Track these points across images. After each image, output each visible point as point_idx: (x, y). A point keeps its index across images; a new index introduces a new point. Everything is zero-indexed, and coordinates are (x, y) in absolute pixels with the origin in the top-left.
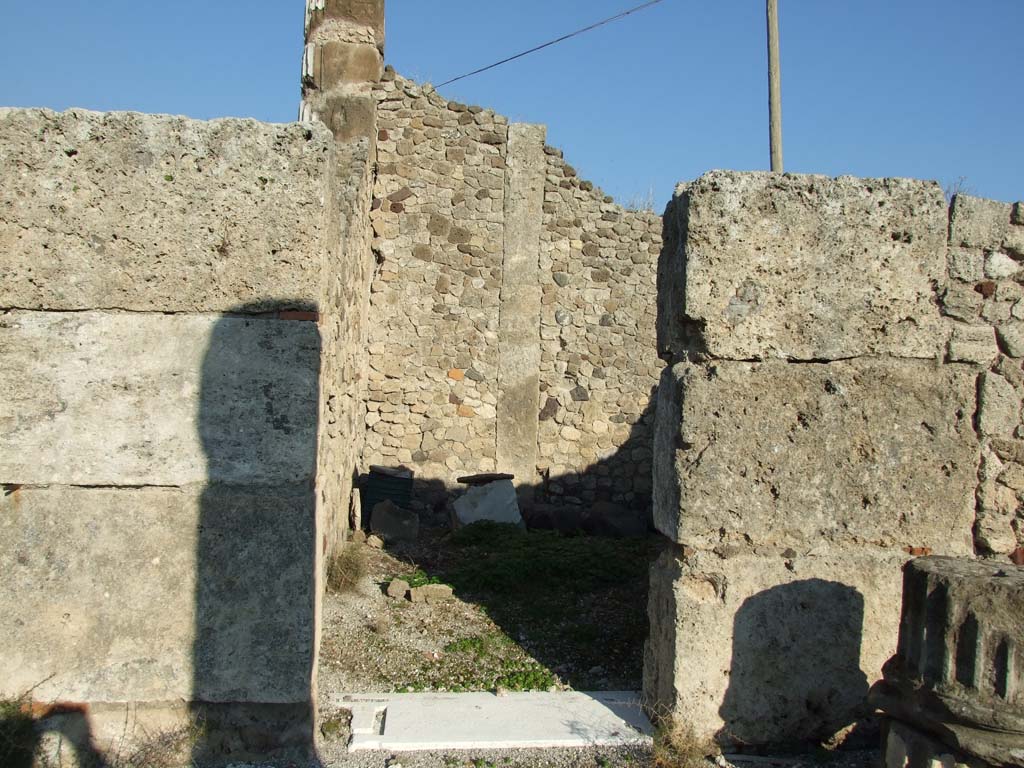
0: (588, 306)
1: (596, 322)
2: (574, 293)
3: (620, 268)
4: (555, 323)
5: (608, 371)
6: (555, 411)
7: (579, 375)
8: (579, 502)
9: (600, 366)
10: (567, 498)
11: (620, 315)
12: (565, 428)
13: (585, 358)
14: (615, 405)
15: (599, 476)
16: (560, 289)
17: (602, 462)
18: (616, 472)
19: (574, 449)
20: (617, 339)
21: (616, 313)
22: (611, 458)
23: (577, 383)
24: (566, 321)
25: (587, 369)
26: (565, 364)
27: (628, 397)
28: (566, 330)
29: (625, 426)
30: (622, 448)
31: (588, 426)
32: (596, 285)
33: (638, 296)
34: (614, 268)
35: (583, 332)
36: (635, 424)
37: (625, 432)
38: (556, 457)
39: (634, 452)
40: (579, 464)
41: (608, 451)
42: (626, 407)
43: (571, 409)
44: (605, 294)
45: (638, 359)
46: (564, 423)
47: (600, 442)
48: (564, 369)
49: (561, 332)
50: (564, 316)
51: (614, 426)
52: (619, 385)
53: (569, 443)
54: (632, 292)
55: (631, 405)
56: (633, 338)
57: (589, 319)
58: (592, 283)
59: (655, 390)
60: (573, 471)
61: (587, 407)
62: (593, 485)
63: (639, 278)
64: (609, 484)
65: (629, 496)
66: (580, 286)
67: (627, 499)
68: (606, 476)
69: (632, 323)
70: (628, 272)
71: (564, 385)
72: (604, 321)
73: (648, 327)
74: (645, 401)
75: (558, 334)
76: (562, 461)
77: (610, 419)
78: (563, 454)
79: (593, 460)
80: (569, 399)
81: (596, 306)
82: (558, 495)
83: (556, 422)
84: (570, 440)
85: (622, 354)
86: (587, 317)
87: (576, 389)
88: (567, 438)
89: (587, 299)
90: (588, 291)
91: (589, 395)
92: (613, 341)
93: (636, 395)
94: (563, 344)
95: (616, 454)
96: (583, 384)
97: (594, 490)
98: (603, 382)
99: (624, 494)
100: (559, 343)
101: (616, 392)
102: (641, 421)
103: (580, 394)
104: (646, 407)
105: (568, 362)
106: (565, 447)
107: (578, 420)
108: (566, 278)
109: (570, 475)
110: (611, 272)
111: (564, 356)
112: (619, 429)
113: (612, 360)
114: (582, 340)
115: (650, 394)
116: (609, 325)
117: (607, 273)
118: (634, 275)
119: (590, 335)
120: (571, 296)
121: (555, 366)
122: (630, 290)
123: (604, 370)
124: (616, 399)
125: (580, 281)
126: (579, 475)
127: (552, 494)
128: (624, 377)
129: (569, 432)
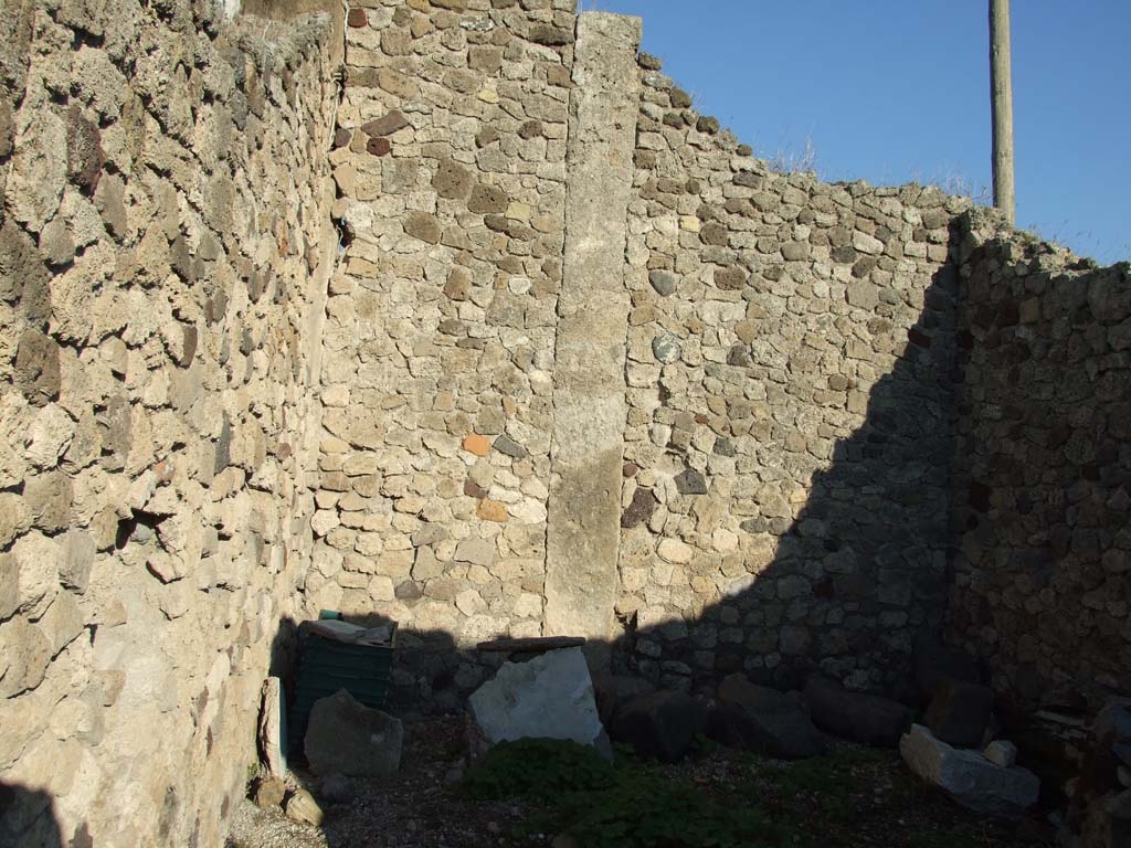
0: (709, 331)
1: (721, 357)
2: (685, 308)
3: (762, 267)
4: (651, 358)
5: (741, 443)
6: (650, 512)
7: (690, 450)
8: (689, 670)
9: (727, 434)
10: (668, 664)
11: (761, 347)
12: (666, 541)
13: (701, 419)
14: (750, 502)
15: (721, 626)
16: (661, 300)
17: (728, 601)
18: (753, 618)
19: (680, 578)
20: (756, 389)
21: (755, 343)
22: (743, 594)
23: (686, 463)
24: (671, 355)
25: (705, 440)
26: (668, 431)
27: (772, 487)
28: (671, 371)
29: (766, 539)
30: (761, 577)
31: (705, 539)
32: (723, 294)
33: (792, 315)
34: (753, 266)
35: (698, 375)
36: (784, 535)
37: (766, 550)
38: (649, 594)
39: (782, 583)
40: (689, 605)
41: (738, 581)
42: (768, 506)
43: (678, 508)
44: (736, 311)
45: (791, 424)
46: (663, 533)
47: (723, 565)
48: (666, 440)
49: (662, 375)
50: (668, 347)
51: (748, 539)
52: (758, 468)
53: (672, 568)
54: (783, 310)
55: (778, 502)
56: (783, 387)
57: (710, 353)
58: (715, 292)
59: (818, 476)
60: (678, 616)
61: (704, 505)
62: (711, 642)
63: (794, 286)
64: (739, 640)
65: (772, 660)
66: (695, 295)
67: (768, 665)
68: (734, 626)
69: (781, 361)
70: (775, 274)
71: (664, 466)
72: (735, 358)
73: (807, 369)
74: (800, 496)
75: (656, 378)
76: (659, 600)
77: (742, 526)
78: (661, 587)
79: (712, 597)
80: (674, 491)
81: (721, 331)
82: (652, 659)
83: (651, 531)
84: (673, 563)
85: (764, 416)
86: (705, 349)
87: (686, 474)
88: (669, 558)
89: (707, 317)
90: (708, 305)
91: (708, 483)
92: (749, 391)
93: (786, 486)
94: (665, 394)
95: (753, 587)
96: (698, 465)
97: (712, 649)
98: (730, 462)
99: (763, 657)
100: (657, 392)
101: (751, 479)
102: (794, 530)
103: (692, 483)
104: (804, 505)
105: (673, 426)
106: (665, 574)
107: (688, 529)
108: (671, 281)
109: (672, 623)
110: (748, 274)
111: (665, 415)
112: (757, 543)
113: (747, 423)
114: (697, 389)
115: (809, 483)
116: (744, 364)
117: (741, 276)
118: (785, 279)
119: (711, 381)
120: (679, 313)
121: (651, 432)
122: (778, 305)
123: (733, 441)
124: (753, 492)
125: (696, 287)
126: (689, 623)
127: (640, 656)
128: (766, 455)
129: (672, 548)
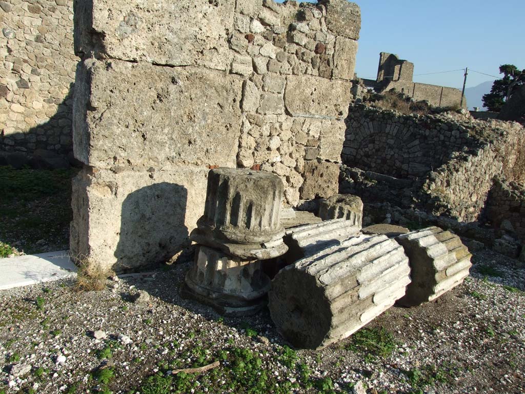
0: (26, 28)
1: (32, 39)
2: (16, 18)
3: (48, 6)
4: (3, 36)
5: (42, 71)
6: (6, 94)
7: (21, 72)
8: (26, 150)
9: (36, 67)
10: (17, 148)
11: (48, 36)
12: (13, 105)
13: (25, 61)
14: (47, 92)
15: (38, 135)
16: (5, 14)
17: (39, 126)
18: (49, 132)
19: (20, 118)
20: (47, 52)
21: (46, 35)
22: (45, 124)
23: (20, 77)
24: (11, 36)
25: (27, 69)
26: (12, 65)
27: (55, 88)
28: (11, 42)
29: (54, 106)
30: (52, 119)
31: (30, 105)
32: (32, 15)
33: (60, 26)
34: (44, 5)
35: (23, 44)
36: (60, 104)
37: (54, 109)
38: (8, 123)
39: (60, 121)
40: (24, 127)
41: (43, 120)
42: (54, 94)
43: (18, 93)
44: (38, 22)
45: (61, 66)
46: (12, 102)
47: (37, 114)
48: (11, 67)
49: (8, 43)
50: (9, 33)
51: (46, 105)
52: (49, 81)
53: (17, 114)
54: (57, 23)
55: (58, 93)
56: (58, 52)
57: (28, 37)
58: (28, 13)
59: (72, 85)
60: (21, 131)
61: (28, 92)
62: (34, 140)
63: (61, 15)
64: (45, 140)
65: (58, 147)
66: (20, 13)
67: (56, 148)
68: (43, 135)
69: (57, 43)
70: (53, 10)
71: (11, 78)
72: (38, 39)
73: (67, 46)
74: (66, 91)
75: (6, 44)
76: (13, 125)
77: (44, 101)
78: (13, 121)
79: (34, 125)
80: (16, 87)
81: (32, 29)
82: (11, 146)
83: (7, 101)
84: (17, 112)
85: (51, 62)
86: (25, 35)
87: (20, 81)
88: (16, 111)
89: (25, 23)
90: (26, 18)
91: (29, 85)
92: (44, 52)
93: (60, 87)
94: (10, 51)
95: (49, 122)
96: (25, 77)
97: (35, 143)
98: (38, 78)
99: (54, 145)
100: (6, 50)
101: (47, 84)
102: (64, 103)
103: (23, 84)
104: (67, 95)
105: (14, 63)
106: (14, 117)
107: (22, 100)
108: (9, 7)
109: (18, 134)
110: (42, 8)
111: (10, 58)
112: (50, 107)
113: (44, 64)
114: (22, 50)
115: (69, 87)
116: (42, 42)
117: (39, 9)
118: (57, 12)
119: (28, 47)
120: (14, 20)
121: (4, 64)
122: (55, 22)
123: (39, 70)
124: (48, 89)
125: (20, 10)
126: (25, 134)
127: (6, 145)
128: (52, 76)
129: (16, 107)
